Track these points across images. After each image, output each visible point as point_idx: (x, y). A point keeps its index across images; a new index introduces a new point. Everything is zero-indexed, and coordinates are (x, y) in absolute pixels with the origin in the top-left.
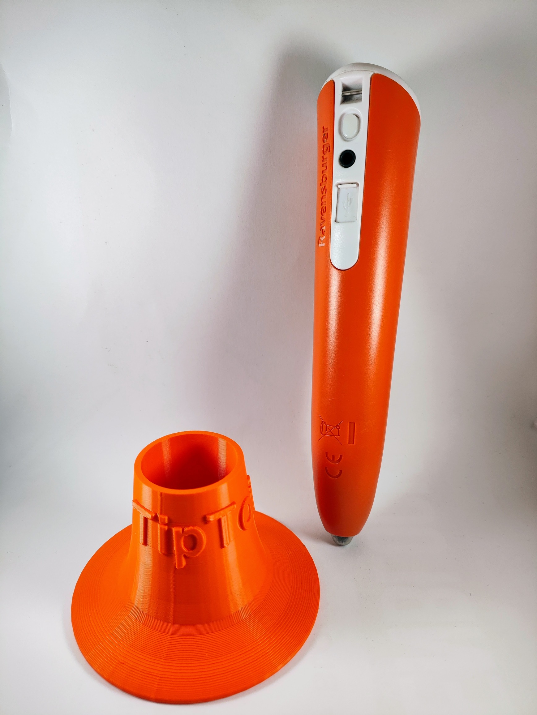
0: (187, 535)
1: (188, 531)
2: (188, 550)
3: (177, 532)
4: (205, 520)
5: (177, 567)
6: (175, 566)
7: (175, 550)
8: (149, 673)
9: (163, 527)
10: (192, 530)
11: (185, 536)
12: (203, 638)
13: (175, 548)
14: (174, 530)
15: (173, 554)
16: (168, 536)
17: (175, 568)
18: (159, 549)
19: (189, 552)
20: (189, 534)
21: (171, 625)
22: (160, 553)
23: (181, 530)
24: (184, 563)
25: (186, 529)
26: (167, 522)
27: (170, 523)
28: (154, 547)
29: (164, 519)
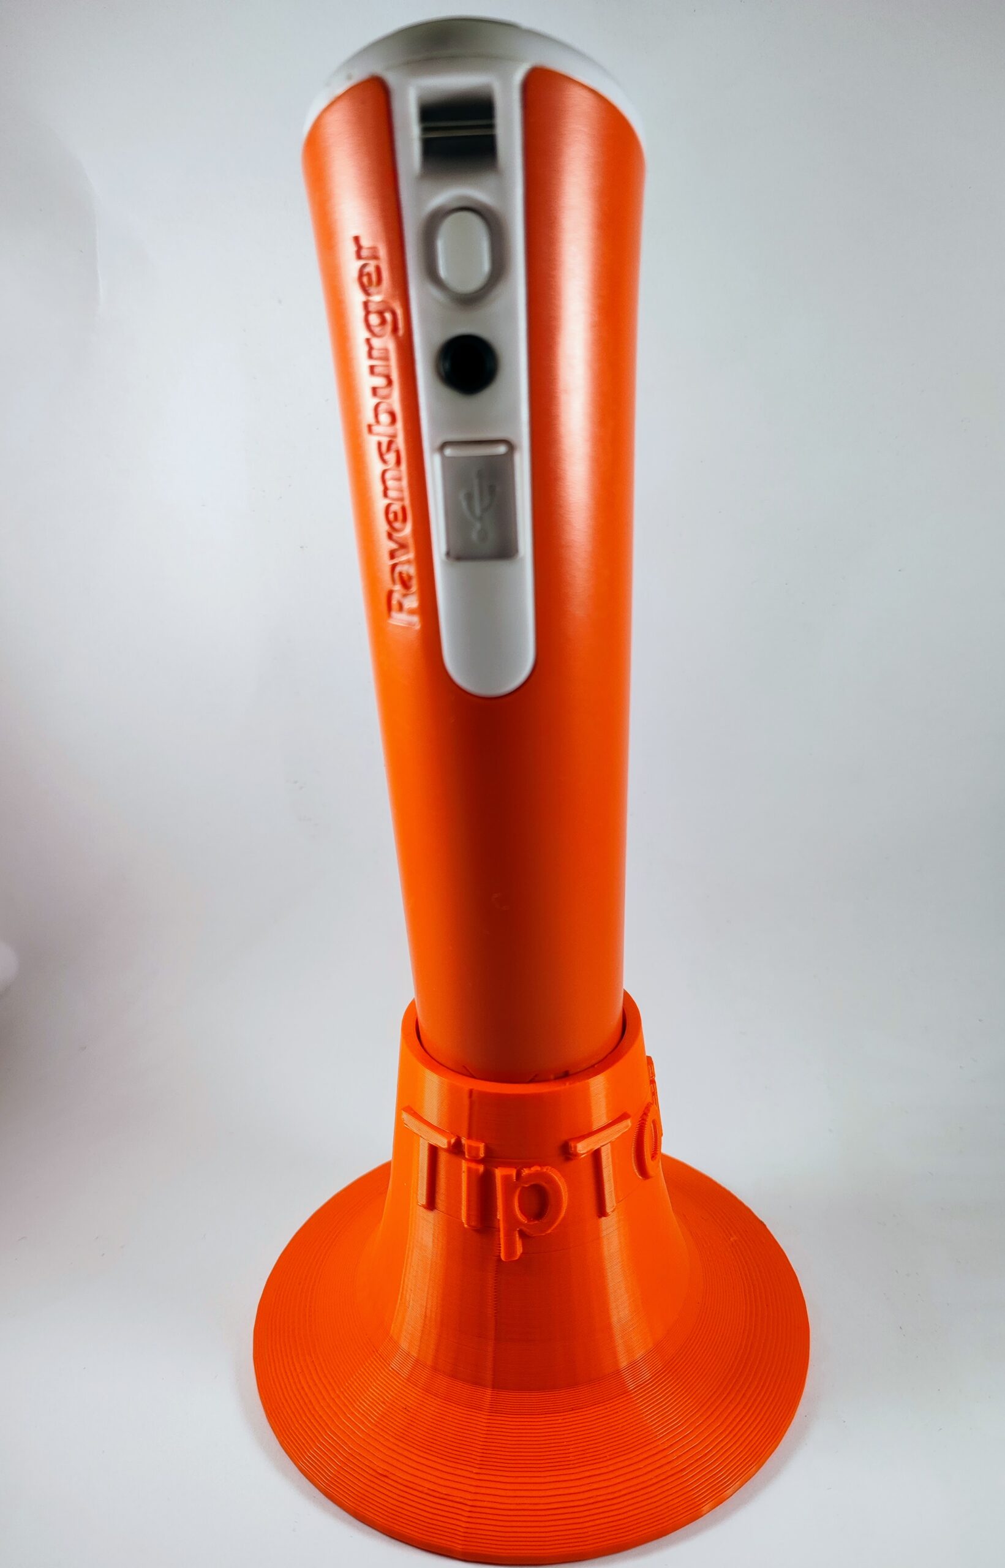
0: (526, 1186)
1: (530, 1175)
2: (529, 1220)
3: (506, 1179)
4: (566, 1153)
5: (503, 1257)
6: (500, 1256)
7: (499, 1220)
8: (445, 1497)
9: (473, 1166)
10: (537, 1175)
11: (524, 1187)
12: (560, 1421)
13: (500, 1215)
14: (499, 1173)
15: (495, 1228)
16: (484, 1187)
17: (500, 1259)
18: (464, 1220)
19: (532, 1223)
20: (532, 1183)
21: (489, 1391)
22: (466, 1226)
23: (514, 1172)
24: (519, 1250)
25: (526, 1172)
26: (482, 1155)
27: (490, 1159)
28: (452, 1213)
29: (478, 1149)
